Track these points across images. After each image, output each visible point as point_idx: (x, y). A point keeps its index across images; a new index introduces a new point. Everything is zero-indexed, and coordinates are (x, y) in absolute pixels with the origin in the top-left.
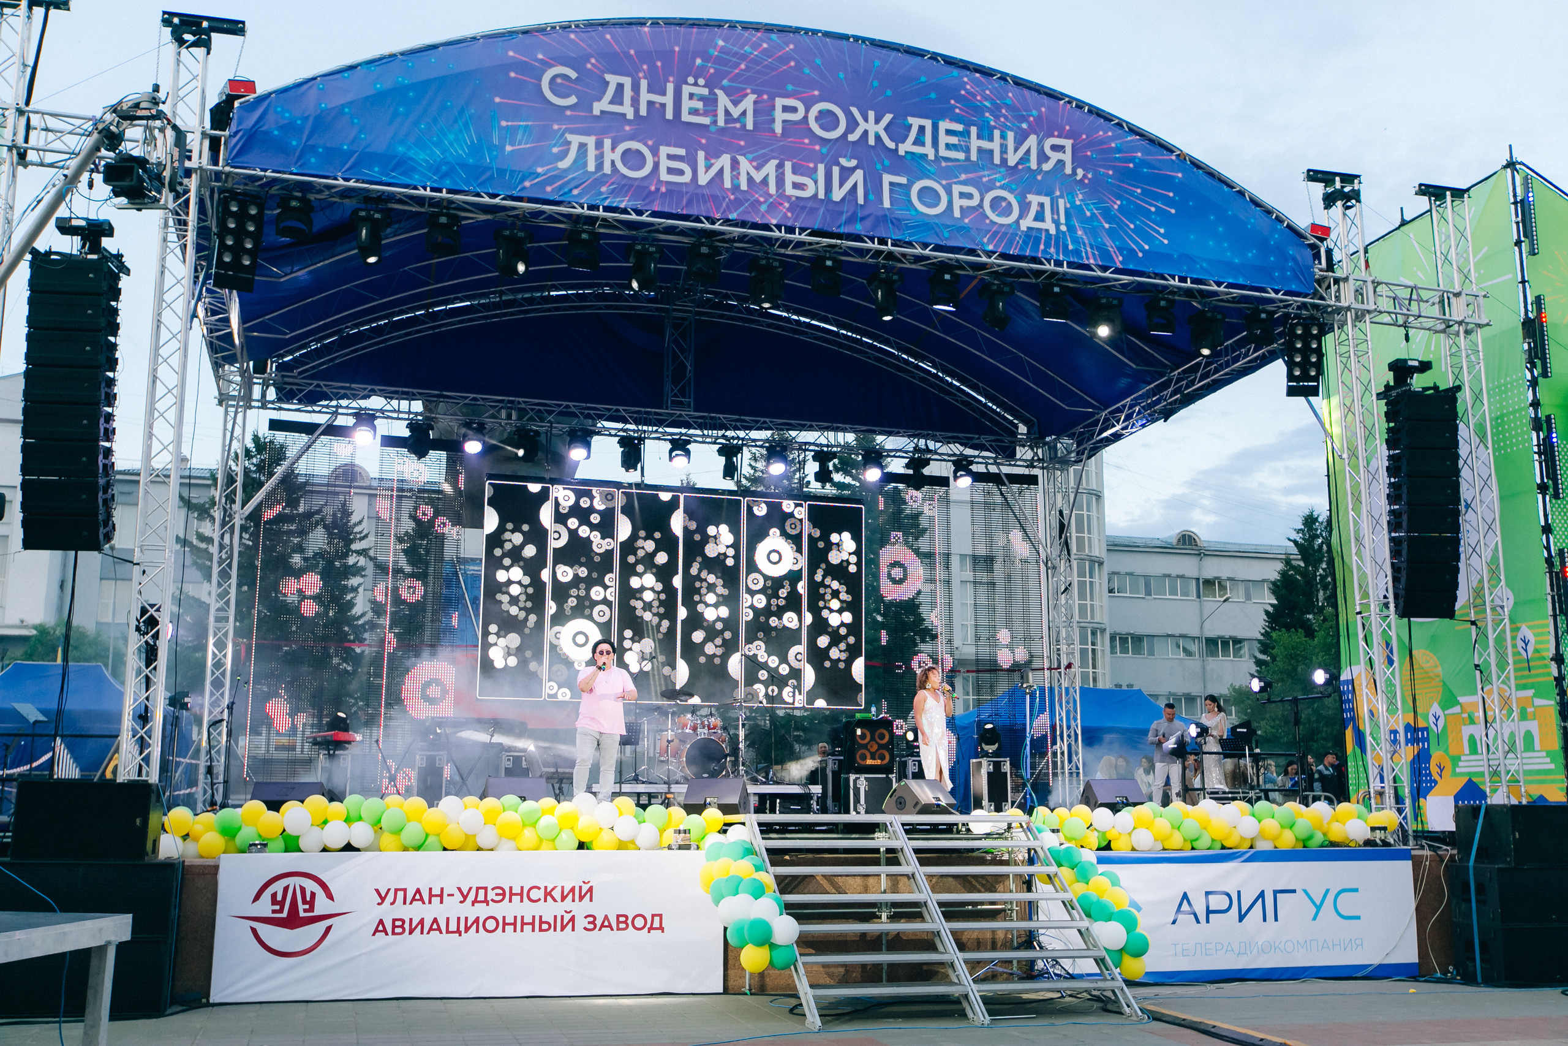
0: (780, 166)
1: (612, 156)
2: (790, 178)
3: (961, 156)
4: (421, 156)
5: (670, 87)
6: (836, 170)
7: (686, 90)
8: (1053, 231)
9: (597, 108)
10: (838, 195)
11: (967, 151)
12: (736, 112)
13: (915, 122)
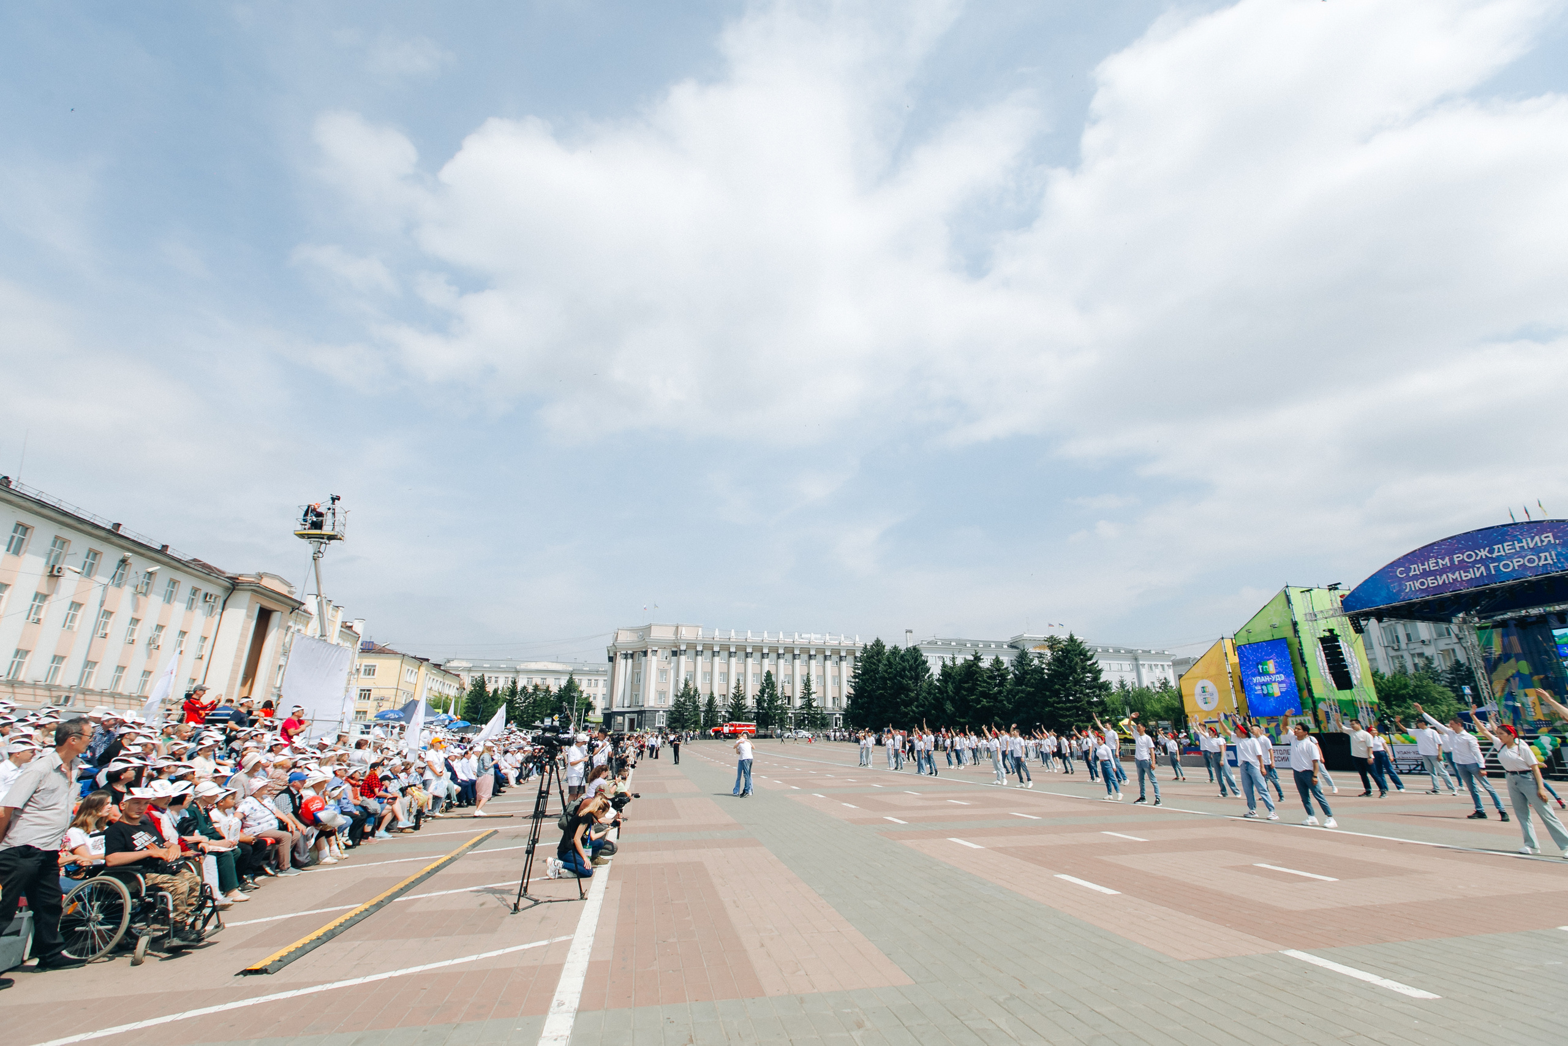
0: (1460, 573)
1: (1417, 585)
2: (1463, 575)
3: (1514, 551)
4: (1378, 599)
5: (1426, 563)
6: (1475, 569)
7: (1430, 562)
8: (1551, 562)
9: (1411, 574)
10: (1478, 575)
11: (1515, 549)
12: (1444, 563)
13: (1496, 547)
